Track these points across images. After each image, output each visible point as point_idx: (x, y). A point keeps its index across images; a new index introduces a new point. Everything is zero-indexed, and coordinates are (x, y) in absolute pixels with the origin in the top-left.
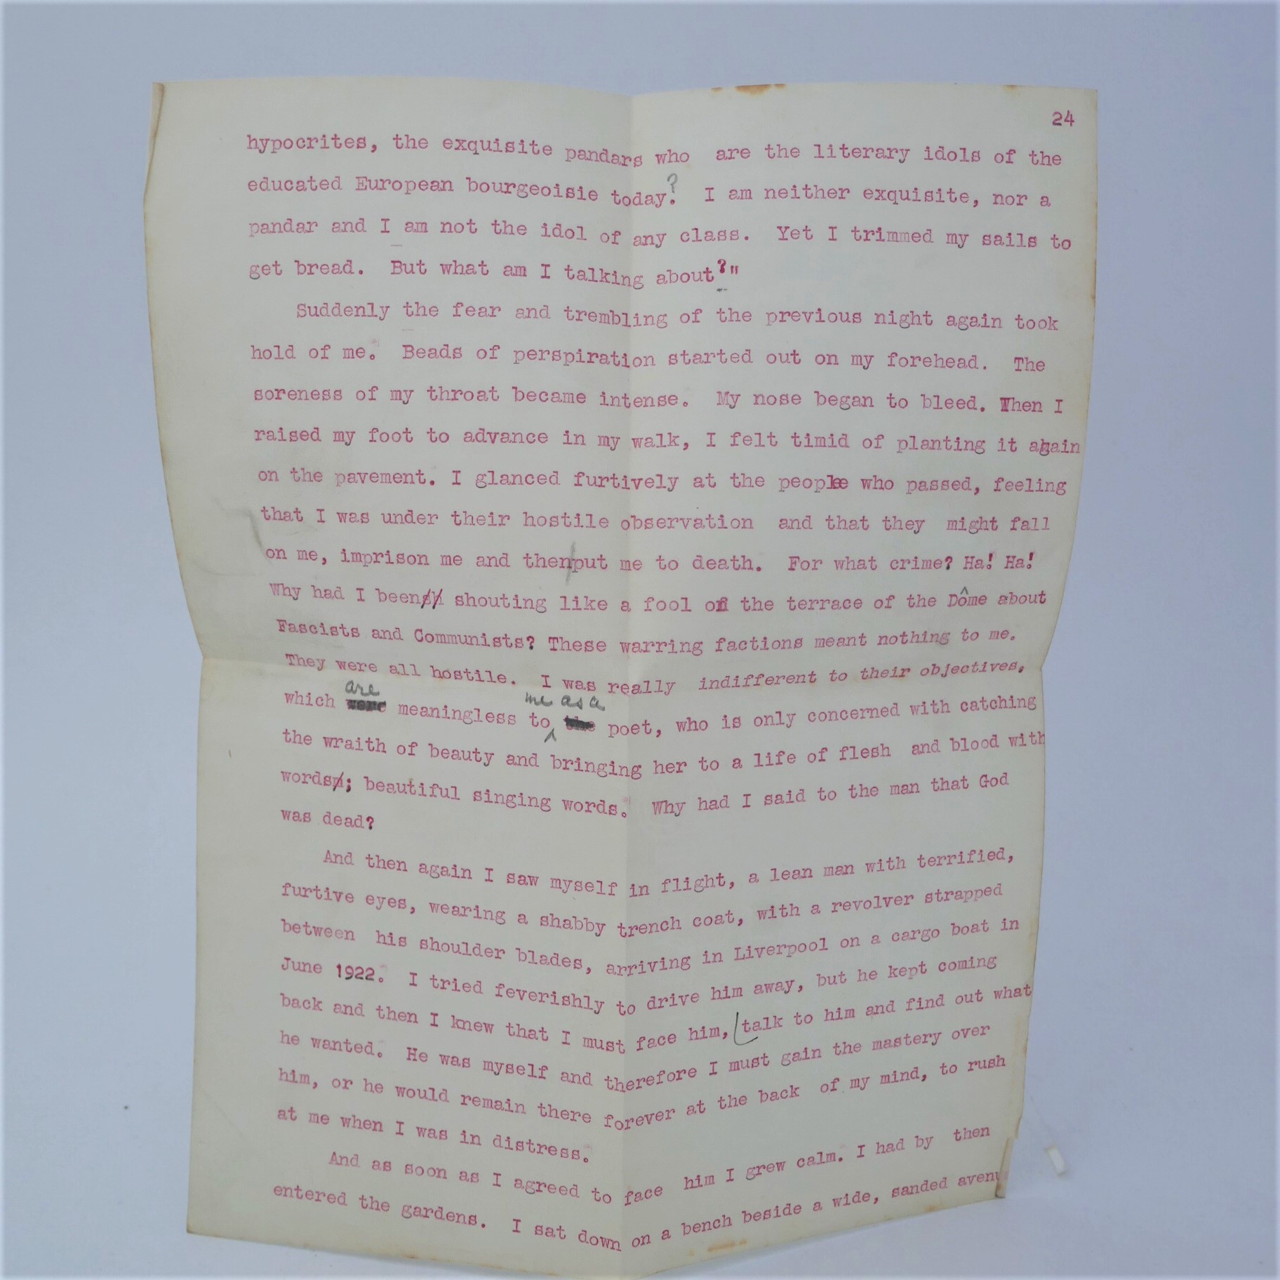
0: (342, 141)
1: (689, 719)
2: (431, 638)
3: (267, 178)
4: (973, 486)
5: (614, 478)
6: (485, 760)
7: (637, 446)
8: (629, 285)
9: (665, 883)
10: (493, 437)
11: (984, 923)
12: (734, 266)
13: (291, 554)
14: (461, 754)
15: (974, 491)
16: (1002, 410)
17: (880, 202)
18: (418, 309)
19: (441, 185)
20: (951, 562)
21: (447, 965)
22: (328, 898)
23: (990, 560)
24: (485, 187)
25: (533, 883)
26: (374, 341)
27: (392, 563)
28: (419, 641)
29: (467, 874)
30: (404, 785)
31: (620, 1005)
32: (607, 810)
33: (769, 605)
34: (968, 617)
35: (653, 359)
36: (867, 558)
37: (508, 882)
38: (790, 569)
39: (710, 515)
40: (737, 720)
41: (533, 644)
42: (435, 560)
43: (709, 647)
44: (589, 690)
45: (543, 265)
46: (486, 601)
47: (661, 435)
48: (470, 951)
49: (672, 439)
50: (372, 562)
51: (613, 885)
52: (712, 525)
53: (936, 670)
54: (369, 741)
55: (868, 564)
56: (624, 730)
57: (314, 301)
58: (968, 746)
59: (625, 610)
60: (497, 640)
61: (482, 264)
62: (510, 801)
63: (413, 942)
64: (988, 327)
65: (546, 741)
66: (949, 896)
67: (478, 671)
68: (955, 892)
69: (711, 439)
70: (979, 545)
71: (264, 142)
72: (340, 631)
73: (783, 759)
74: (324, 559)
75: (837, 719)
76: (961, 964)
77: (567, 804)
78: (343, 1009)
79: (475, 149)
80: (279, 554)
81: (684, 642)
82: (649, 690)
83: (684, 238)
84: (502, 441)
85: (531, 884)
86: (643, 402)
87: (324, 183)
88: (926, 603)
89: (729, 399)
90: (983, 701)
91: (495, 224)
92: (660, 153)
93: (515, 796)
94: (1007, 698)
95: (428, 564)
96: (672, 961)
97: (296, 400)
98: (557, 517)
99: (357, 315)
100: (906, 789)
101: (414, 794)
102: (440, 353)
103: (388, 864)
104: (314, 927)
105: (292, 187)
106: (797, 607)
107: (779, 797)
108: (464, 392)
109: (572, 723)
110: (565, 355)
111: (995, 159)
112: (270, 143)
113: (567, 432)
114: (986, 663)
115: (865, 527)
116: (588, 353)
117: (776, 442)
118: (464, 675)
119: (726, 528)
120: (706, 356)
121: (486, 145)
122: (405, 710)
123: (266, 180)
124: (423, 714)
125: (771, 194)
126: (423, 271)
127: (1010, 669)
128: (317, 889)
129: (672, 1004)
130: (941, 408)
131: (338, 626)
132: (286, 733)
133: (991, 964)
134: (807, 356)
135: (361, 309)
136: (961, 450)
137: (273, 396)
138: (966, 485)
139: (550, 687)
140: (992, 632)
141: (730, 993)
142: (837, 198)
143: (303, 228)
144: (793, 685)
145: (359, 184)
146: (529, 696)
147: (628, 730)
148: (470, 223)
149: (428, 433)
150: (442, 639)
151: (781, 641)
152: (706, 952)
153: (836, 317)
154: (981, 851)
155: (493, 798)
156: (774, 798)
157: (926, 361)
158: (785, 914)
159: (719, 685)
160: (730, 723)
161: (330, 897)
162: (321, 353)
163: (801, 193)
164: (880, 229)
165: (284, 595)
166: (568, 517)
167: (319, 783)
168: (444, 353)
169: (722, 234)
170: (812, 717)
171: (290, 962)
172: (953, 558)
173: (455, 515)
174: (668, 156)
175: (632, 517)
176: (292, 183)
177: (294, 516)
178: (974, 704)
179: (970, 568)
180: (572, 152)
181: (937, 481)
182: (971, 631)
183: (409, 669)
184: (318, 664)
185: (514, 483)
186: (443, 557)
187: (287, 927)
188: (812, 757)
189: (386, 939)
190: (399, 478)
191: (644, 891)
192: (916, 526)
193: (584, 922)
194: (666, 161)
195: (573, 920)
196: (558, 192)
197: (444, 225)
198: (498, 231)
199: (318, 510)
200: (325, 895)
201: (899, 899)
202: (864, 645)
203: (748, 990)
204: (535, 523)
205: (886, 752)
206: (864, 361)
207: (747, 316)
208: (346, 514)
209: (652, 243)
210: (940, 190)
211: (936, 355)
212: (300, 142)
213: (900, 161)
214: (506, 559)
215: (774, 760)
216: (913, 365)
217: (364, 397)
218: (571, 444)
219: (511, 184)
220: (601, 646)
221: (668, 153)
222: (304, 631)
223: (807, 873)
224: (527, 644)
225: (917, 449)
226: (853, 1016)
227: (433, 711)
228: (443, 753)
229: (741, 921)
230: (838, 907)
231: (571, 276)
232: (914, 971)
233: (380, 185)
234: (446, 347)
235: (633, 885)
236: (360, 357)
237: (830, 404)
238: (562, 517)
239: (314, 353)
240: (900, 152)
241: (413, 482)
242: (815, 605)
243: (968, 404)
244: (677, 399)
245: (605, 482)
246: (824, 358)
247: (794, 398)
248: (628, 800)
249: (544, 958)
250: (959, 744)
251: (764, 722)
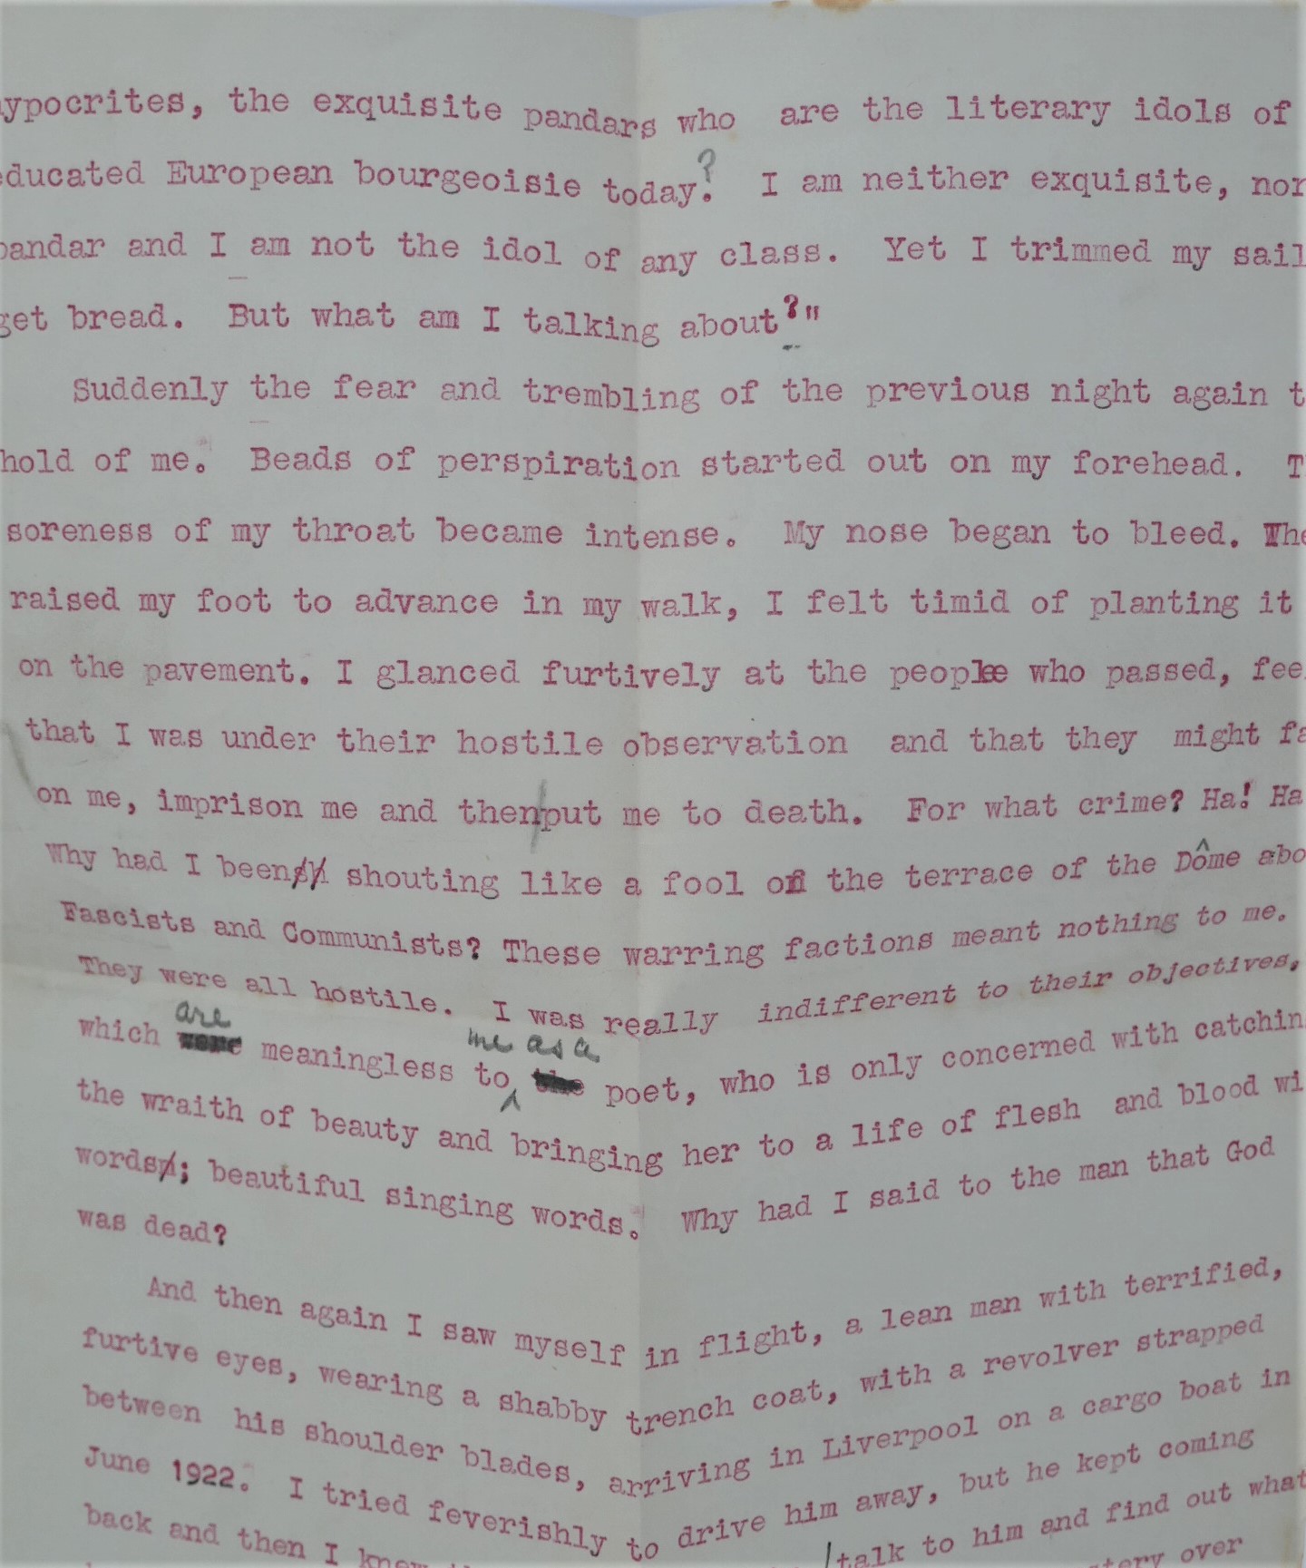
0: (143, 100)
1: (742, 1072)
2: (309, 937)
3: (18, 165)
4: (1218, 673)
5: (611, 669)
6: (403, 1138)
7: (651, 614)
8: (635, 340)
9: (705, 1343)
10: (405, 603)
11: (1234, 1377)
12: (813, 306)
13: (79, 796)
14: (364, 1128)
15: (1219, 680)
16: (1268, 544)
17: (1061, 193)
18: (276, 385)
19: (312, 174)
20: (1180, 799)
21: (349, 1468)
22: (157, 1354)
23: (1246, 793)
24: (386, 176)
25: (487, 1340)
26: (203, 442)
27: (243, 813)
28: (291, 941)
29: (378, 1322)
30: (273, 1175)
31: (632, 1544)
32: (606, 1225)
33: (875, 880)
34: (1210, 888)
35: (675, 466)
36: (1040, 798)
37: (446, 1337)
38: (909, 820)
39: (773, 732)
40: (823, 1071)
41: (477, 951)
42: (312, 809)
43: (774, 953)
44: (573, 1027)
45: (486, 308)
46: (398, 879)
47: (690, 595)
48: (387, 1446)
49: (709, 601)
50: (210, 812)
51: (618, 1348)
52: (778, 747)
53: (1155, 974)
54: (215, 1102)
55: (1042, 808)
56: (632, 1096)
57: (103, 374)
58: (1209, 1096)
59: (632, 894)
60: (418, 943)
61: (383, 309)
62: (445, 1205)
63: (295, 1429)
64: (1245, 403)
65: (502, 1109)
66: (1178, 1339)
67: (388, 991)
68: (1186, 1332)
69: (775, 602)
70: (1227, 769)
71: (13, 103)
72: (163, 922)
73: (902, 1131)
74: (132, 806)
75: (991, 1062)
76: (1196, 1444)
77: (540, 1214)
78: (185, 1531)
79: (370, 110)
80: (58, 795)
81: (732, 946)
82: (674, 1028)
83: (727, 258)
84: (420, 610)
85: (484, 1342)
86: (658, 539)
87: (114, 172)
88: (1140, 868)
89: (805, 534)
90: (1232, 1020)
91: (405, 239)
92: (685, 115)
93: (454, 1198)
94: (1272, 1013)
95: (301, 816)
96: (718, 1468)
97: (77, 540)
98: (514, 738)
99: (174, 398)
100: (1105, 1171)
101: (290, 1190)
102: (315, 459)
103: (251, 1302)
104: (135, 1400)
105: (61, 181)
106: (923, 882)
107: (895, 1194)
108: (355, 526)
109: (546, 1081)
110: (525, 462)
111: (1256, 118)
112: (22, 105)
113: (530, 593)
114: (1236, 959)
115: (1037, 745)
116: (566, 458)
117: (886, 605)
118: (367, 998)
119: (801, 752)
120: (766, 461)
121: (387, 105)
122: (274, 1052)
123: (16, 168)
124: (302, 1059)
125: (874, 181)
126: (283, 321)
127: (1276, 965)
128: (138, 1339)
129: (720, 1535)
130: (1165, 543)
131: (160, 913)
132: (82, 1084)
133: (1245, 1441)
134: (937, 460)
135: (181, 387)
136: (1197, 612)
137: (38, 534)
138: (1206, 671)
139: (508, 1020)
140: (1248, 910)
141: (817, 1512)
142: (987, 187)
143: (81, 249)
144: (918, 1007)
145: (173, 172)
146: (473, 1035)
147: (639, 1096)
148: (362, 237)
149: (296, 596)
150: (329, 938)
151: (895, 938)
152: (776, 1449)
153: (987, 391)
154: (1229, 1264)
155: (418, 1200)
156: (887, 1197)
157: (1139, 464)
158: (906, 1381)
159: (793, 1015)
160: (812, 1076)
161: (160, 1352)
162: (115, 463)
163: (924, 179)
164: (1060, 240)
165: (70, 862)
166: (534, 738)
167: (137, 1167)
168: (320, 461)
169: (791, 250)
170: (949, 1060)
171: (98, 1454)
172: (1185, 794)
173: (344, 735)
174: (699, 117)
175: (643, 734)
176: (60, 173)
177: (79, 734)
178: (1218, 1026)
179: (1213, 808)
180: (535, 114)
181: (1157, 666)
182: (1212, 909)
183: (278, 986)
184: (131, 973)
185: (441, 681)
186: (325, 804)
187: (93, 1399)
188: (949, 1127)
189: (252, 1423)
190: (249, 673)
191: (670, 1358)
192: (1122, 742)
193: (572, 1407)
194: (695, 129)
195: (553, 1404)
196: (512, 183)
197: (318, 242)
198: (409, 251)
199: (118, 724)
200: (151, 1349)
201: (1094, 1347)
202: (1035, 939)
203: (847, 1507)
204: (478, 747)
205: (1072, 1112)
206: (1033, 466)
207: (834, 391)
208: (164, 731)
209: (673, 269)
210: (1161, 171)
211: (1156, 453)
212: (73, 102)
213: (1094, 122)
214: (430, 808)
215: (886, 1133)
216: (1117, 471)
217: (188, 537)
218: (538, 612)
219: (431, 171)
220: (592, 955)
221: (699, 114)
222: (104, 920)
223: (943, 1314)
224: (468, 950)
225: (1124, 612)
226: (1021, 1537)
227: (317, 1055)
228: (336, 1125)
229: (833, 1397)
230: (995, 1366)
231: (535, 326)
232: (1119, 1460)
233: (210, 174)
234: (323, 451)
235: (651, 1349)
236: (180, 469)
237: (977, 539)
238: (524, 738)
239: (103, 462)
240: (1093, 108)
241: (272, 680)
242: (953, 878)
243: (1210, 535)
244: (716, 534)
245: (595, 677)
246: (966, 462)
247: (916, 530)
248: (640, 1212)
249: (507, 1462)
250: (1193, 1093)
251: (869, 1072)
